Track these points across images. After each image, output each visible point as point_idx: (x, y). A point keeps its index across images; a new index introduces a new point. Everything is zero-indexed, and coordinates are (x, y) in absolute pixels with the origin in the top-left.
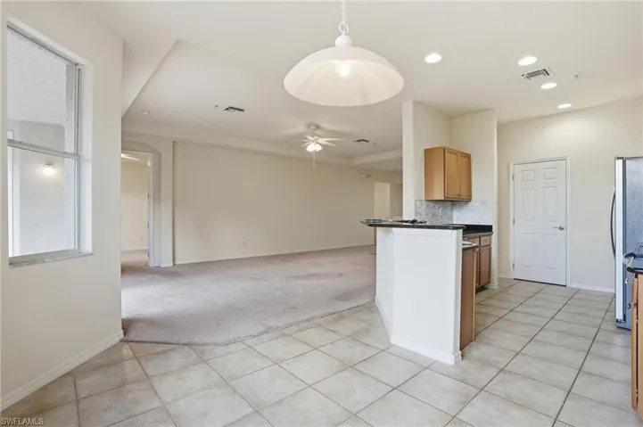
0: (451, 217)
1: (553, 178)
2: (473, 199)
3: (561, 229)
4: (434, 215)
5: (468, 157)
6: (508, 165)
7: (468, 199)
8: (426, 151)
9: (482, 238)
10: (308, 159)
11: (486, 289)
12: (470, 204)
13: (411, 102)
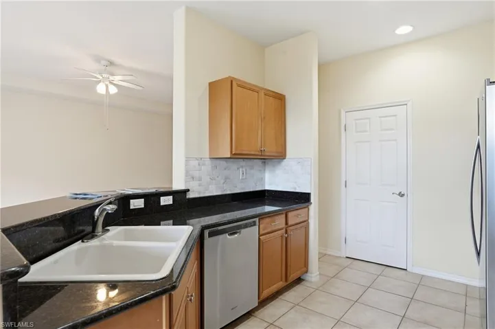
0: (262, 180)
1: (392, 129)
2: (288, 155)
3: (401, 195)
4: (226, 178)
5: (280, 99)
6: (340, 112)
7: (281, 156)
9: (290, 214)
11: (303, 280)
12: (284, 163)
13: (183, 9)
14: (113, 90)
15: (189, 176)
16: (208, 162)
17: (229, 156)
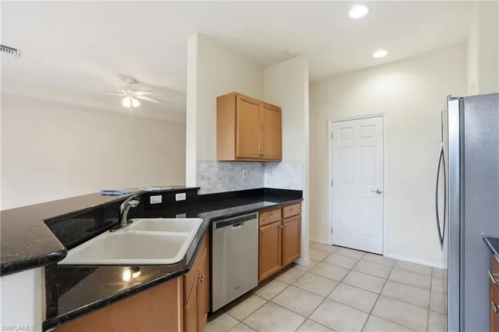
0: (262, 180)
1: (371, 137)
2: (284, 159)
3: (379, 192)
4: (232, 178)
5: (277, 111)
6: (327, 122)
7: (278, 159)
8: (219, 99)
9: (285, 209)
10: (125, 115)
11: (296, 264)
12: (280, 165)
13: (195, 36)
14: (136, 104)
15: (200, 176)
16: (216, 164)
17: (233, 159)
